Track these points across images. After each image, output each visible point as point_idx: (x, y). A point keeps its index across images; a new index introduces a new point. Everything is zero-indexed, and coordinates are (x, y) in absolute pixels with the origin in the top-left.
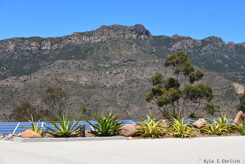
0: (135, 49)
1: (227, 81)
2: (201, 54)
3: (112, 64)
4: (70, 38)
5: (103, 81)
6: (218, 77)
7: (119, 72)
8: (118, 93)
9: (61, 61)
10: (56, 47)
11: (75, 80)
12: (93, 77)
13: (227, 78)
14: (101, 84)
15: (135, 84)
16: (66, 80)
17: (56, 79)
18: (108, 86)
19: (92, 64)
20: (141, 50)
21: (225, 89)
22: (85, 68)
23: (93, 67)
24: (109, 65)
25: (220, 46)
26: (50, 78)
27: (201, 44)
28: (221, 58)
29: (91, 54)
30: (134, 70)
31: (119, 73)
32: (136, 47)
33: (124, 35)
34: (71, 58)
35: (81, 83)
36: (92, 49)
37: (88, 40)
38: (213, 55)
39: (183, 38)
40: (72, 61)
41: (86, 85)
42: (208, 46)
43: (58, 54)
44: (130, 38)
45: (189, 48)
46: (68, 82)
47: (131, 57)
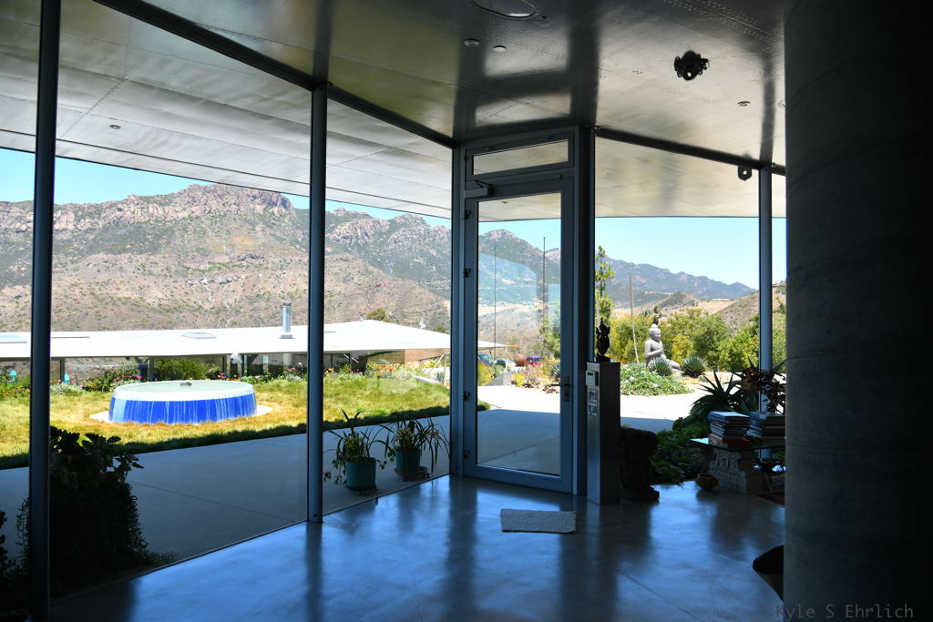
0: (261, 235)
1: (433, 297)
2: (387, 246)
3: (214, 264)
4: (120, 206)
5: (195, 298)
6: (418, 290)
7: (230, 279)
8: (229, 321)
9: (102, 255)
10: (88, 225)
11: (135, 296)
12: (174, 290)
13: (430, 290)
14: (192, 304)
15: (263, 304)
16: (114, 296)
17: (92, 294)
18: (207, 306)
19: (171, 263)
20: (274, 235)
21: (430, 310)
22: (156, 270)
23: (174, 269)
24: (208, 266)
25: (422, 232)
26: (77, 291)
27: (388, 227)
28: (423, 254)
29: (169, 243)
30: (261, 275)
31: (228, 282)
32: (263, 231)
33: (238, 205)
34: (125, 251)
35: (150, 301)
36: (170, 232)
37: (161, 212)
38: (410, 249)
39: (355, 215)
40: (127, 255)
41: (160, 305)
42: (401, 232)
43: (94, 240)
44: (251, 212)
45: (367, 235)
46: (119, 299)
47: (254, 251)
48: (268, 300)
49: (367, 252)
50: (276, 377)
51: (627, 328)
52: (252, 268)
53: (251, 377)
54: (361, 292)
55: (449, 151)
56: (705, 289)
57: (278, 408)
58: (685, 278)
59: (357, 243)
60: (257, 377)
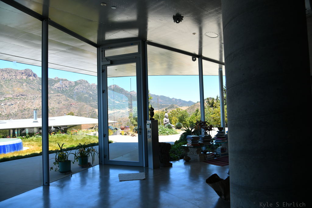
0: (25, 87)
1: (91, 108)
2: (74, 90)
3: (6, 98)
6: (86, 106)
13: (91, 106)
15: (27, 112)
18: (3, 114)
20: (30, 87)
21: (90, 113)
24: (4, 99)
25: (87, 86)
27: (74, 84)
28: (87, 93)
30: (25, 102)
31: (12, 104)
32: (26, 85)
33: (16, 76)
38: (83, 91)
39: (62, 80)
42: (79, 86)
44: (21, 79)
45: (66, 87)
47: (23, 93)
48: (29, 111)
49: (67, 93)
50: (31, 136)
51: (157, 115)
52: (22, 99)
53: (21, 137)
54: (65, 107)
55: (96, 49)
56: (180, 103)
57: (32, 147)
58: (174, 100)
59: (63, 90)
60: (23, 137)
